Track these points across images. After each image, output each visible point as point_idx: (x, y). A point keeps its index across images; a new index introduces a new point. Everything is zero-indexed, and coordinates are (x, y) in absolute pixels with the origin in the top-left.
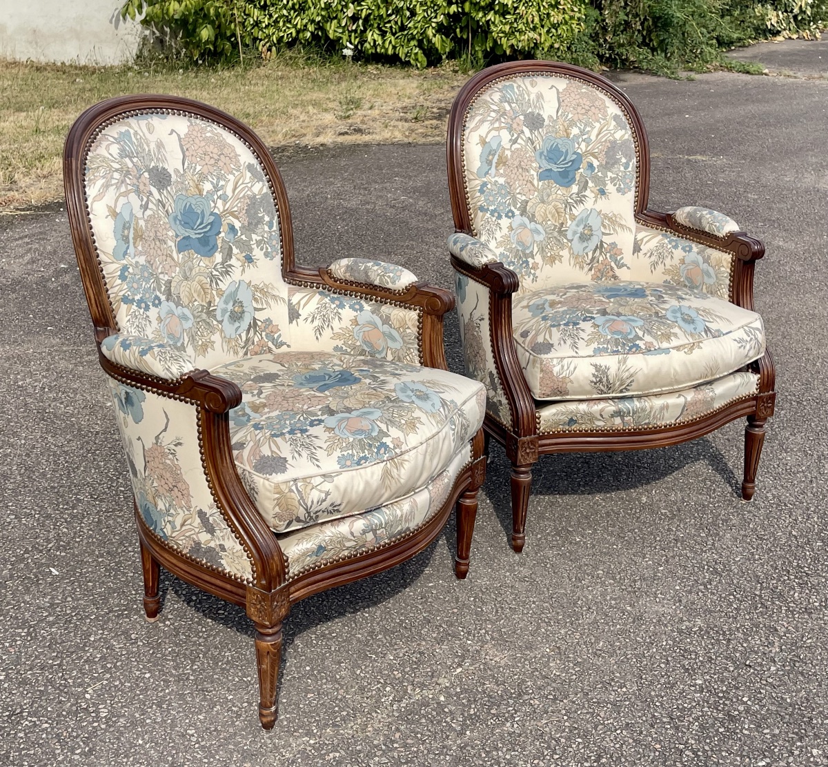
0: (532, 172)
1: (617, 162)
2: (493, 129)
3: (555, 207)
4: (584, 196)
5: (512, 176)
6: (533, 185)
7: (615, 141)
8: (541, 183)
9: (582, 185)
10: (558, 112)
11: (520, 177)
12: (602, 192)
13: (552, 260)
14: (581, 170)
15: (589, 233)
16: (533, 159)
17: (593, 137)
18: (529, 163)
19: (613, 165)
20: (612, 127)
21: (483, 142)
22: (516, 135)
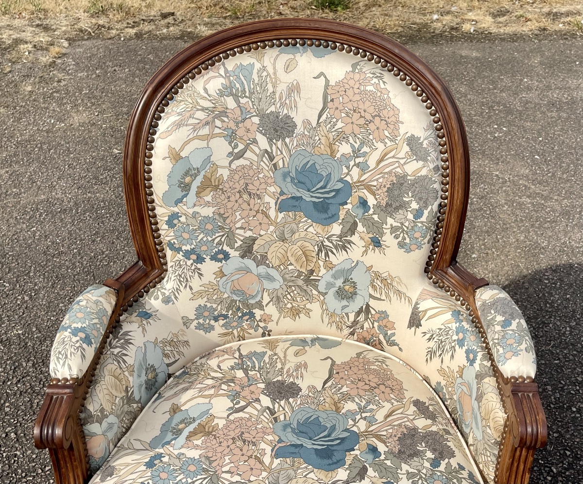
0: (267, 199)
1: (404, 206)
2: (198, 137)
3: (302, 248)
4: (350, 242)
5: (230, 205)
6: (268, 217)
7: (405, 176)
8: (281, 215)
9: (348, 226)
10: (320, 116)
11: (245, 206)
12: (377, 243)
13: (295, 313)
14: (349, 206)
15: (351, 290)
16: (270, 181)
17: (372, 163)
18: (263, 186)
19: (397, 209)
20: (402, 155)
21: (175, 156)
22: (241, 147)
